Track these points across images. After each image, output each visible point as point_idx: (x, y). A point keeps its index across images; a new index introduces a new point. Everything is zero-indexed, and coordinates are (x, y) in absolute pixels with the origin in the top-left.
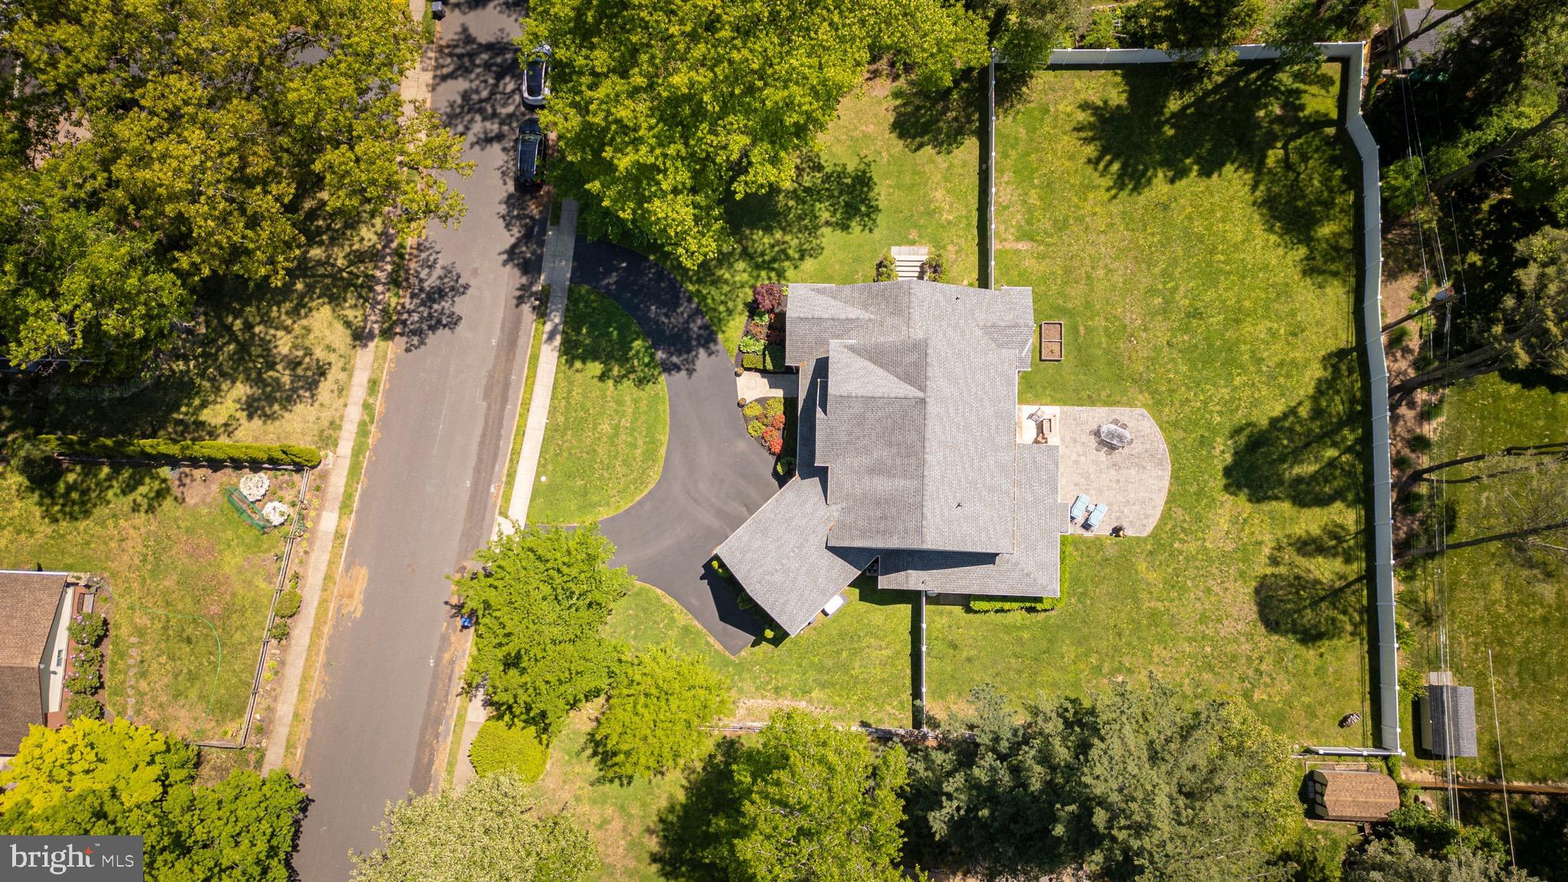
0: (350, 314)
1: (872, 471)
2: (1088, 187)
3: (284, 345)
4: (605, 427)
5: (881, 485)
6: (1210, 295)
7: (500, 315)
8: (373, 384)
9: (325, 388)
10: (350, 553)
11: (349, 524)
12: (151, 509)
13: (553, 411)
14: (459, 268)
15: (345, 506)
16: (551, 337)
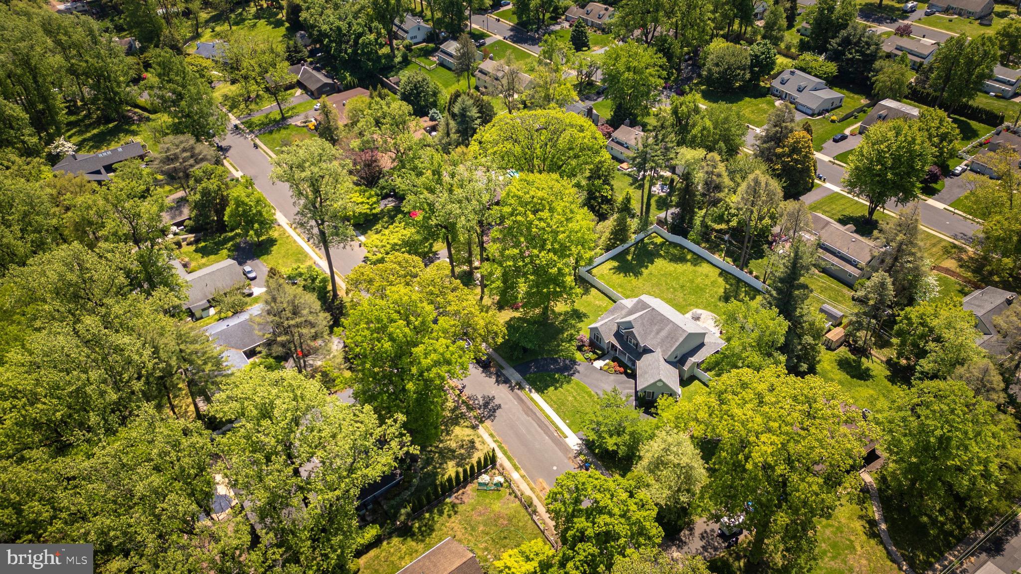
0: (465, 424)
1: (658, 333)
2: (630, 282)
3: (453, 445)
4: (570, 398)
5: (663, 334)
6: (681, 281)
7: (511, 397)
8: (491, 435)
9: (477, 445)
10: (532, 479)
11: (523, 472)
12: (456, 513)
13: (551, 406)
14: (486, 394)
15: (516, 469)
16: (531, 391)
